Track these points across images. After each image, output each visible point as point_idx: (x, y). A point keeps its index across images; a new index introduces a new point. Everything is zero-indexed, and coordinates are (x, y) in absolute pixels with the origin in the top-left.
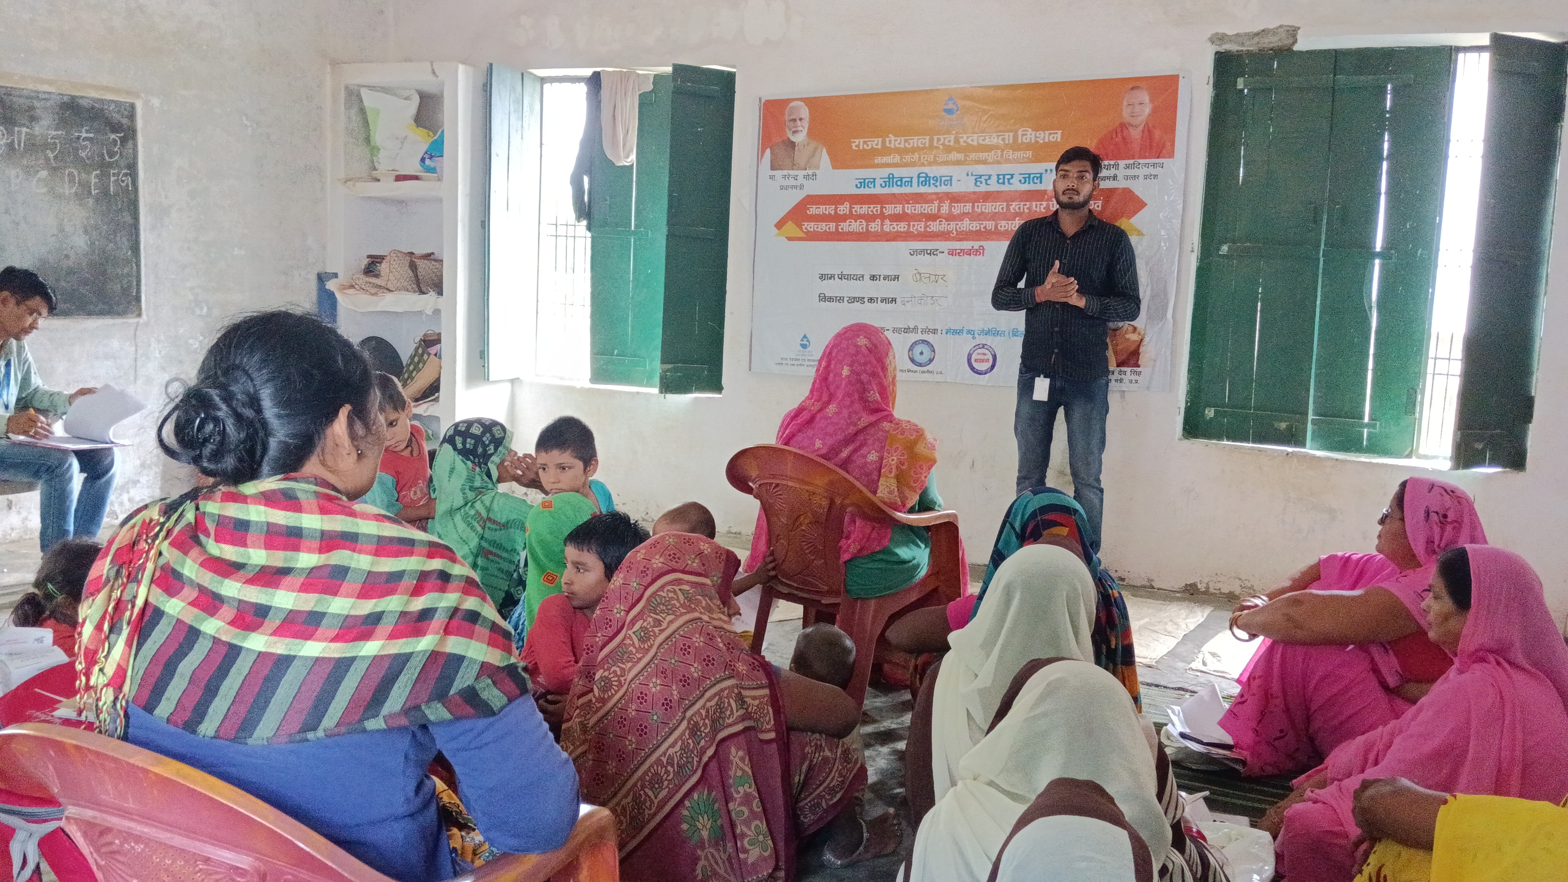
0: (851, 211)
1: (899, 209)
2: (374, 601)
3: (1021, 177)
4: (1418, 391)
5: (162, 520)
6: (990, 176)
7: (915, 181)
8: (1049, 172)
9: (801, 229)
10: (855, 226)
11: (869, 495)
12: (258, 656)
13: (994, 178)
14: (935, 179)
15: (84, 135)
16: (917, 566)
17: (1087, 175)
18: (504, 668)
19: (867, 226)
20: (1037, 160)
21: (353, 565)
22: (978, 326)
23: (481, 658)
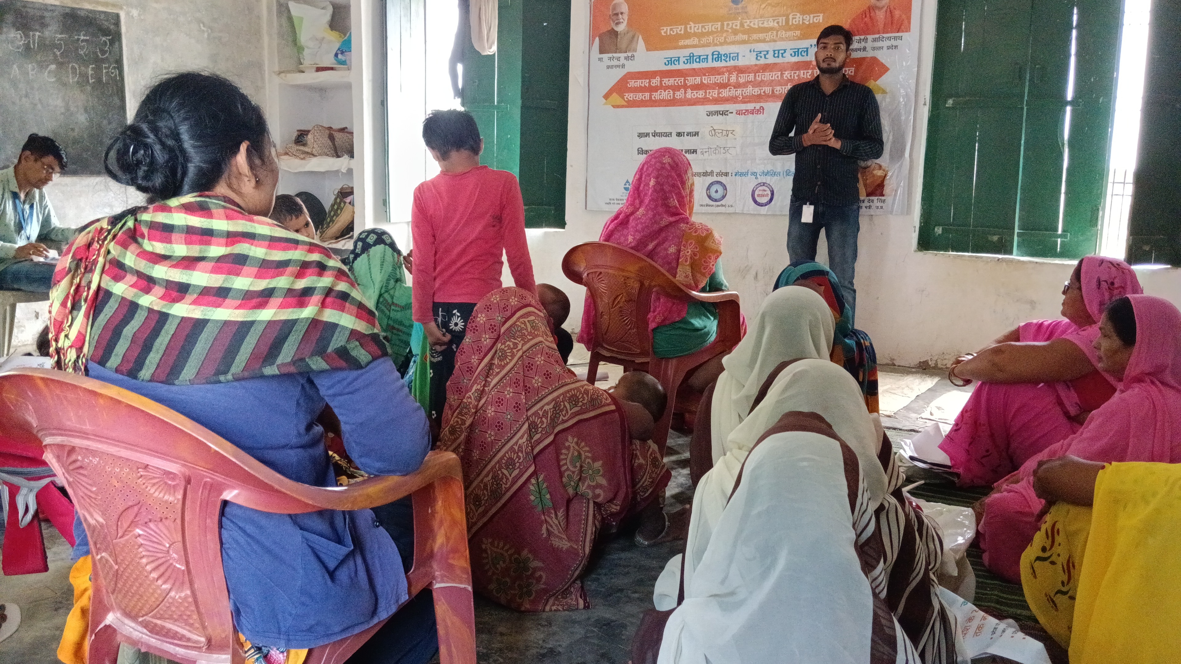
0: (661, 83)
1: (698, 80)
2: (268, 280)
3: (791, 52)
4: (1100, 208)
5: (109, 227)
6: (768, 52)
7: (710, 57)
9: (623, 98)
10: (665, 95)
11: (670, 277)
12: (181, 320)
13: (771, 53)
14: (726, 55)
15: (82, 38)
16: (707, 334)
17: (841, 46)
18: (368, 335)
19: (674, 94)
20: (804, 37)
21: (251, 254)
22: (759, 169)
23: (351, 326)
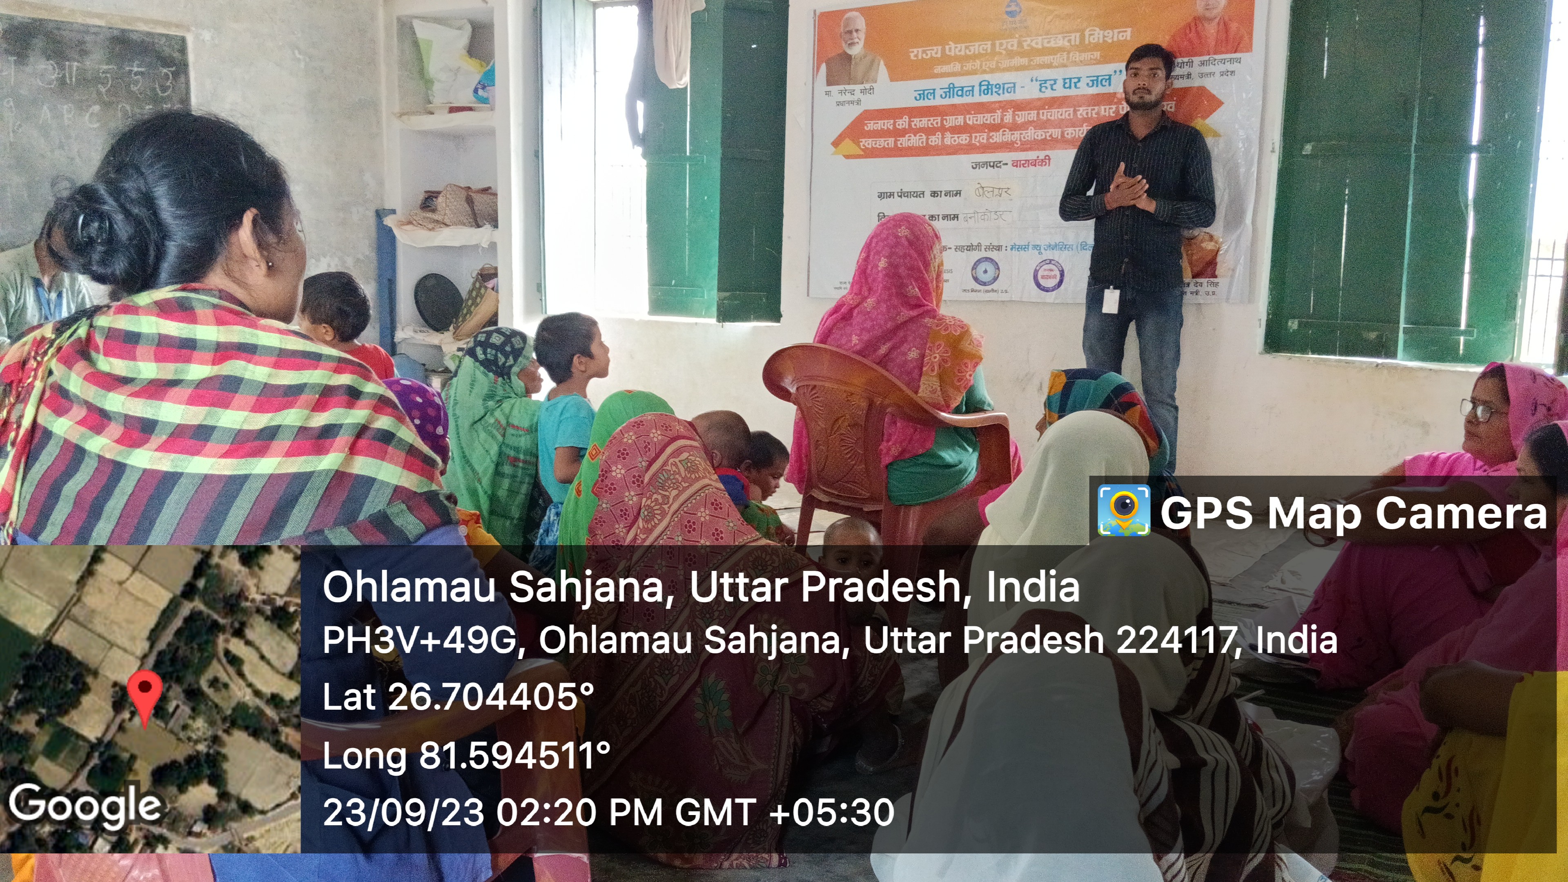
0: (910, 125)
1: (959, 120)
2: (270, 415)
3: (1088, 80)
4: (1519, 292)
5: (53, 337)
6: (1055, 81)
7: (977, 89)
8: (1118, 73)
9: (859, 146)
10: (914, 141)
11: (909, 392)
12: (143, 475)
13: (1060, 83)
14: (998, 86)
15: (136, 69)
16: (963, 472)
18: (421, 494)
19: (927, 139)
20: (1105, 60)
21: (247, 376)
22: (1044, 240)
23: (395, 481)
